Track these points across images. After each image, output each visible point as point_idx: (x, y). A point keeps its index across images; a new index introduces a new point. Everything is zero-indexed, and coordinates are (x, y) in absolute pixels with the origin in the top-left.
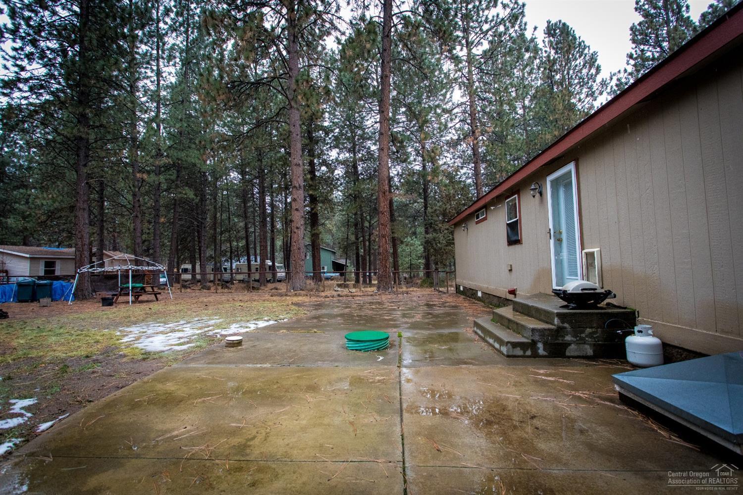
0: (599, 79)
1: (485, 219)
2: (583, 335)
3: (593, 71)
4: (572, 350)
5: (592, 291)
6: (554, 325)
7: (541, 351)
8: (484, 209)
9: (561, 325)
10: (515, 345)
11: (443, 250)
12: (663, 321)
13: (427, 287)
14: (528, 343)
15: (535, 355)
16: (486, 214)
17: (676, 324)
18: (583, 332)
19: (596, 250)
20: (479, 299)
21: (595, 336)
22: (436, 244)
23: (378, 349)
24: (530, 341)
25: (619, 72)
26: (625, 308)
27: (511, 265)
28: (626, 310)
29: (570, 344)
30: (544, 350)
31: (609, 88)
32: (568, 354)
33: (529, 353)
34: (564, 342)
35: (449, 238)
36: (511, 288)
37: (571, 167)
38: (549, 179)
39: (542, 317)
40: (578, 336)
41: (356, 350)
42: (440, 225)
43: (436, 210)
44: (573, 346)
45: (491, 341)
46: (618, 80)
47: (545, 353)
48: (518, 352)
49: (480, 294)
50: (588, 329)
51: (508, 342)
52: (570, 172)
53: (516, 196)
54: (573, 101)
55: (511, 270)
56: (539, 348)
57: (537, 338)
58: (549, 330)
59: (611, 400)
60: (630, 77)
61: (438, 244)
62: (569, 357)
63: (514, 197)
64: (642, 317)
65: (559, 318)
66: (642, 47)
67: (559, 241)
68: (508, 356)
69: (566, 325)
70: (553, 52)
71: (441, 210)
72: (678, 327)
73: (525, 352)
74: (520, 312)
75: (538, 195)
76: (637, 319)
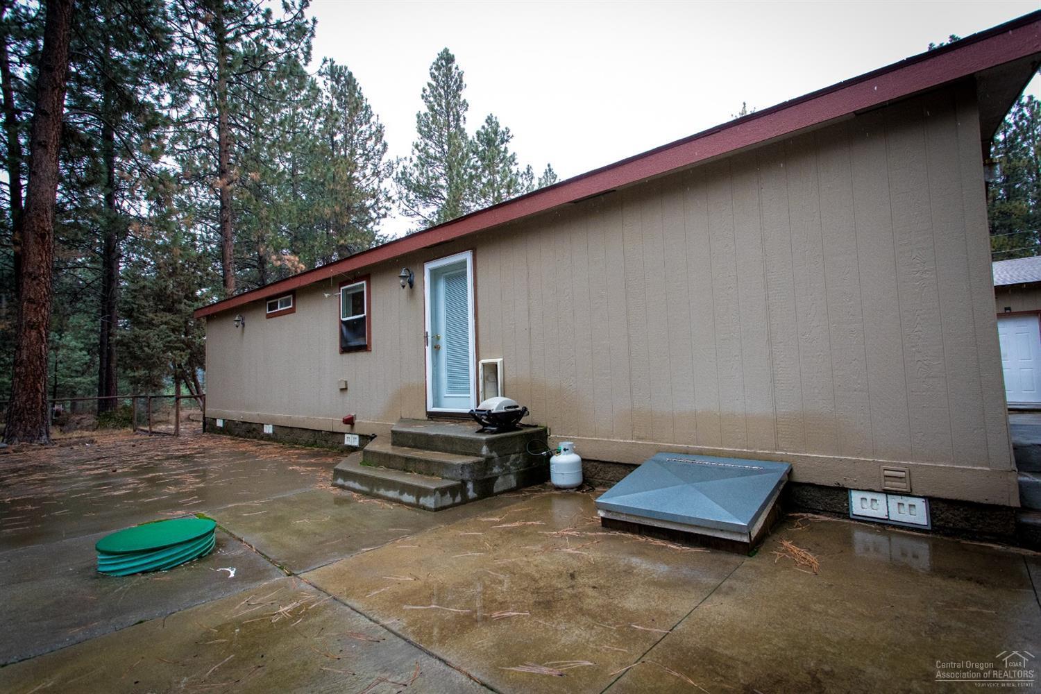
0: (385, 158)
1: (292, 311)
2: (508, 464)
3: (379, 147)
4: (499, 485)
5: (513, 409)
6: (481, 456)
7: (471, 494)
8: (291, 296)
9: (489, 454)
10: (443, 491)
11: (155, 359)
12: (578, 436)
13: (114, 427)
14: (458, 485)
15: (466, 501)
16: (294, 304)
17: (592, 437)
18: (508, 460)
19: (499, 361)
20: (268, 438)
21: (518, 462)
22: (141, 348)
23: (200, 557)
24: (459, 482)
25: (405, 158)
26: (536, 426)
27: (346, 382)
28: (538, 429)
29: (496, 478)
30: (474, 491)
31: (394, 173)
32: (495, 490)
33: (458, 499)
34: (493, 476)
35: (169, 339)
36: (346, 415)
37: (467, 256)
38: (428, 267)
39: (458, 448)
40: (504, 466)
41: (144, 572)
42: (151, 315)
43: (144, 287)
44: (500, 480)
45: (392, 494)
46: (405, 168)
47: (475, 495)
48: (448, 500)
49: (268, 429)
50: (512, 455)
51: (437, 489)
52: (464, 263)
53: (364, 282)
54: (356, 174)
55: (344, 390)
56: (468, 490)
57: (467, 476)
58: (479, 463)
59: (595, 530)
60: (415, 168)
61: (146, 349)
62: (496, 494)
63: (361, 283)
64: (554, 434)
65: (488, 446)
66: (427, 141)
67: (436, 348)
68: (436, 510)
69: (494, 454)
70: (335, 102)
71: (156, 288)
72: (595, 440)
73: (454, 500)
74: (409, 447)
75: (407, 285)
76: (549, 437)
